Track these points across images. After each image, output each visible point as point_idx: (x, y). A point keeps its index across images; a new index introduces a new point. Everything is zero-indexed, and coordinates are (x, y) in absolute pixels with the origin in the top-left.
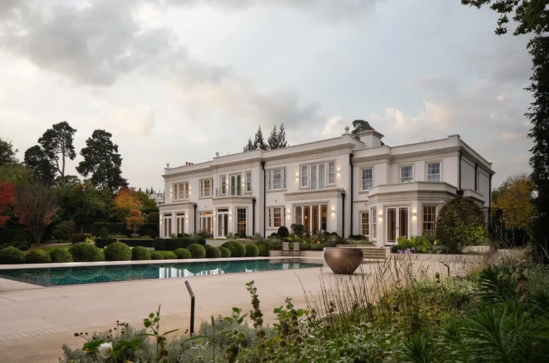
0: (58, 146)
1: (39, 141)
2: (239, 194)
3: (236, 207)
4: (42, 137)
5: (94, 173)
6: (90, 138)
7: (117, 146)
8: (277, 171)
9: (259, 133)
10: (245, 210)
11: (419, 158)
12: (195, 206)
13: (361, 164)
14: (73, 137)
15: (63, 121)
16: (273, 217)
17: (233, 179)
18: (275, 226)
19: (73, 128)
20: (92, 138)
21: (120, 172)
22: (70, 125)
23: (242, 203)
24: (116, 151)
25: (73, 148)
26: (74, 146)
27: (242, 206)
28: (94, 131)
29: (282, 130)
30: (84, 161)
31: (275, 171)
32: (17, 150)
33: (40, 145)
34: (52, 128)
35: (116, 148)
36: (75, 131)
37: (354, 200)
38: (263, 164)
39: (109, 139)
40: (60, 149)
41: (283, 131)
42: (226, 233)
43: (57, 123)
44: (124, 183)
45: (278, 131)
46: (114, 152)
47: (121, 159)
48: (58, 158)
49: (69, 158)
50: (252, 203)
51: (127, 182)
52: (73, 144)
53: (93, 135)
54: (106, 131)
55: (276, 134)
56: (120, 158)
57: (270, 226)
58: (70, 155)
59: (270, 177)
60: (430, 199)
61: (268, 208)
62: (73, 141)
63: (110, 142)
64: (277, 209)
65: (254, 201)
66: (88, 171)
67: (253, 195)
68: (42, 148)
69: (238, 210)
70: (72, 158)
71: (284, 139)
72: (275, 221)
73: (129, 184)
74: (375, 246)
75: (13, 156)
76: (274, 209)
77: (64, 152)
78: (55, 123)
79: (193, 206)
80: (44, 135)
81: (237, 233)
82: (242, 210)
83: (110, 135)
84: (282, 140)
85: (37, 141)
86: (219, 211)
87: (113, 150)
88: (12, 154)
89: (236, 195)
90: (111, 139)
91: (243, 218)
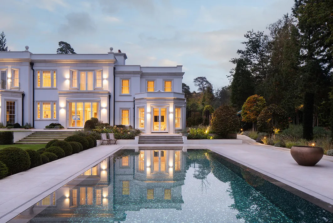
3: (5, 100)
10: (14, 103)
11: (159, 77)
13: (122, 75)
23: (12, 96)
27: (11, 98)
37: (116, 100)
38: (32, 64)
50: (22, 97)
57: (39, 117)
60: (178, 103)
61: (37, 102)
65: (23, 95)
69: (8, 102)
74: (144, 133)
76: (44, 103)
82: (11, 102)
91: (12, 110)
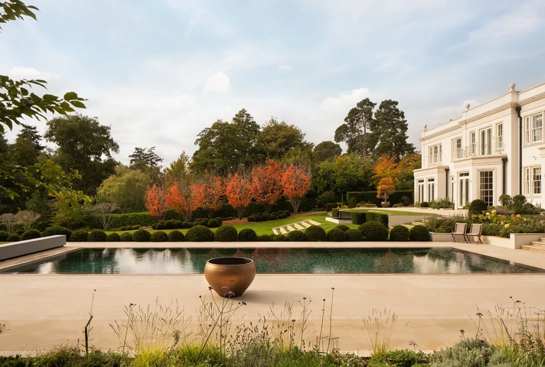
0: (361, 121)
1: (346, 120)
2: (490, 152)
3: (479, 170)
4: (347, 116)
6: (377, 110)
7: (403, 112)
8: (537, 116)
10: (491, 173)
12: (447, 170)
15: (365, 98)
16: (532, 180)
17: (483, 133)
19: (373, 102)
21: (406, 138)
23: (487, 164)
24: (403, 117)
27: (486, 168)
31: (534, 118)
33: (346, 123)
34: (356, 106)
35: (402, 115)
36: (373, 105)
38: (518, 109)
39: (395, 107)
40: (363, 123)
43: (360, 101)
44: (410, 148)
46: (401, 119)
47: (407, 126)
50: (502, 163)
51: (414, 146)
54: (392, 100)
56: (406, 124)
57: (528, 193)
59: (528, 126)
61: (525, 168)
63: (397, 110)
64: (538, 169)
65: (505, 160)
67: (503, 153)
68: (348, 126)
72: (535, 185)
73: (415, 148)
76: (535, 169)
77: (365, 126)
78: (359, 102)
79: (444, 170)
80: (349, 114)
82: (486, 173)
83: (396, 103)
85: (344, 120)
86: (461, 175)
87: (400, 117)
89: (486, 155)
90: (397, 107)
91: (488, 183)
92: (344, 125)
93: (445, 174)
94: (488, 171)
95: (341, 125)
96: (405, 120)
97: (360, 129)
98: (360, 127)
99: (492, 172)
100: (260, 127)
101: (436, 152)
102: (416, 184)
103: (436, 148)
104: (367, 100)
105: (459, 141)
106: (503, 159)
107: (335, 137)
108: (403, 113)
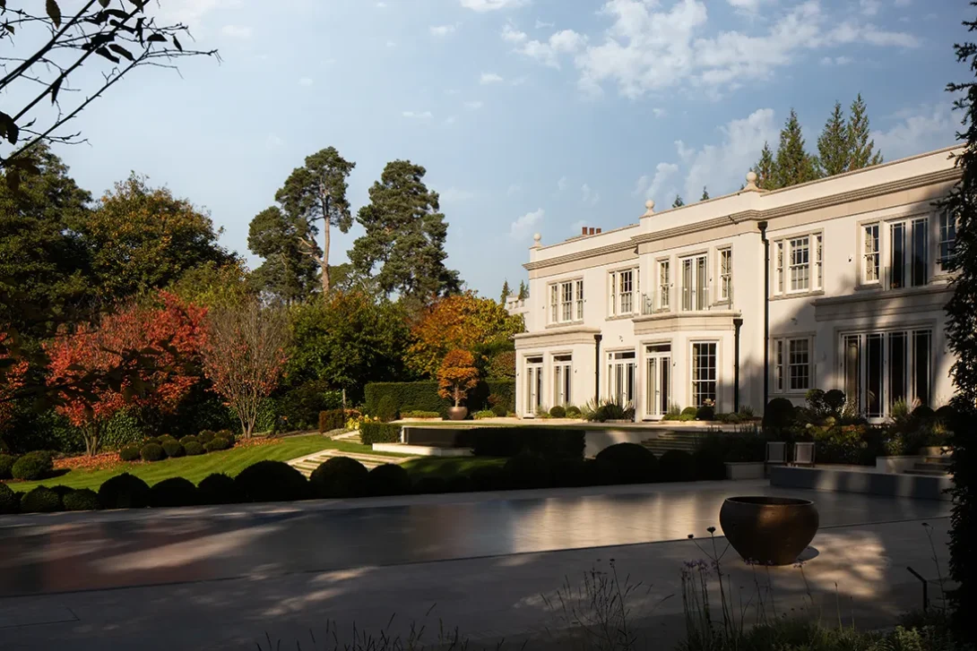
0: (317, 204)
1: (278, 196)
2: (700, 306)
3: (690, 340)
4: (282, 187)
5: (386, 261)
6: (377, 183)
7: (438, 196)
8: (800, 242)
9: (792, 129)
10: (713, 346)
12: (598, 338)
14: (347, 180)
15: (326, 147)
16: (788, 364)
18: (793, 387)
19: (347, 160)
20: (381, 182)
21: (444, 256)
22: (340, 155)
23: (706, 327)
24: (436, 206)
25: (348, 205)
26: (349, 201)
27: (705, 335)
28: (386, 165)
29: (858, 114)
30: (365, 235)
31: (793, 244)
32: (222, 228)
33: (279, 205)
34: (303, 164)
35: (434, 200)
36: (352, 166)
38: (761, 224)
39: (418, 180)
40: (321, 210)
41: (863, 116)
42: (665, 406)
44: (451, 281)
45: (847, 117)
46: (431, 212)
47: (445, 226)
48: (316, 230)
49: (338, 228)
50: (732, 327)
51: (460, 278)
52: (347, 197)
53: (383, 175)
54: (412, 163)
55: (842, 126)
56: (443, 221)
57: (780, 388)
58: (339, 221)
59: (781, 257)
61: (774, 339)
62: (347, 190)
63: (423, 188)
64: (799, 341)
66: (372, 260)
67: (735, 309)
68: (284, 212)
69: (696, 346)
70: (344, 230)
71: (865, 137)
72: (794, 374)
75: (214, 242)
76: (792, 342)
77: (327, 217)
78: (312, 153)
79: (592, 337)
80: (287, 183)
81: (691, 406)
83: (421, 172)
84: (859, 141)
85: (274, 198)
86: (650, 349)
87: (429, 206)
88: (212, 238)
89: (693, 310)
90: (423, 181)
91: (708, 368)
92: (273, 210)
93: (595, 346)
94: (708, 342)
95: (267, 208)
96: (439, 212)
97: (312, 224)
98: (313, 219)
99: (715, 345)
100: (93, 197)
101: (568, 296)
102: (521, 366)
103: (568, 287)
104: (332, 151)
105: (627, 276)
106: (735, 321)
107: (249, 239)
108: (436, 197)
